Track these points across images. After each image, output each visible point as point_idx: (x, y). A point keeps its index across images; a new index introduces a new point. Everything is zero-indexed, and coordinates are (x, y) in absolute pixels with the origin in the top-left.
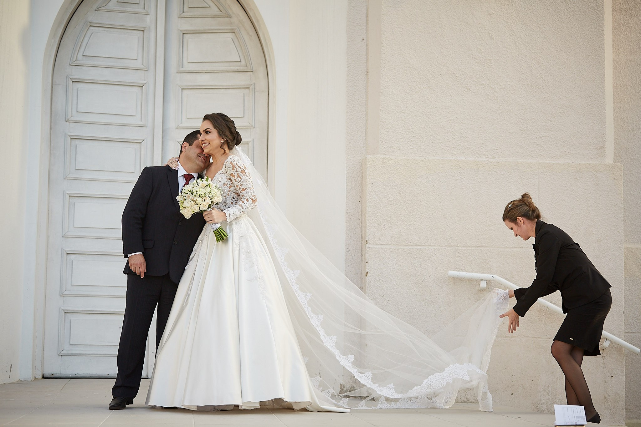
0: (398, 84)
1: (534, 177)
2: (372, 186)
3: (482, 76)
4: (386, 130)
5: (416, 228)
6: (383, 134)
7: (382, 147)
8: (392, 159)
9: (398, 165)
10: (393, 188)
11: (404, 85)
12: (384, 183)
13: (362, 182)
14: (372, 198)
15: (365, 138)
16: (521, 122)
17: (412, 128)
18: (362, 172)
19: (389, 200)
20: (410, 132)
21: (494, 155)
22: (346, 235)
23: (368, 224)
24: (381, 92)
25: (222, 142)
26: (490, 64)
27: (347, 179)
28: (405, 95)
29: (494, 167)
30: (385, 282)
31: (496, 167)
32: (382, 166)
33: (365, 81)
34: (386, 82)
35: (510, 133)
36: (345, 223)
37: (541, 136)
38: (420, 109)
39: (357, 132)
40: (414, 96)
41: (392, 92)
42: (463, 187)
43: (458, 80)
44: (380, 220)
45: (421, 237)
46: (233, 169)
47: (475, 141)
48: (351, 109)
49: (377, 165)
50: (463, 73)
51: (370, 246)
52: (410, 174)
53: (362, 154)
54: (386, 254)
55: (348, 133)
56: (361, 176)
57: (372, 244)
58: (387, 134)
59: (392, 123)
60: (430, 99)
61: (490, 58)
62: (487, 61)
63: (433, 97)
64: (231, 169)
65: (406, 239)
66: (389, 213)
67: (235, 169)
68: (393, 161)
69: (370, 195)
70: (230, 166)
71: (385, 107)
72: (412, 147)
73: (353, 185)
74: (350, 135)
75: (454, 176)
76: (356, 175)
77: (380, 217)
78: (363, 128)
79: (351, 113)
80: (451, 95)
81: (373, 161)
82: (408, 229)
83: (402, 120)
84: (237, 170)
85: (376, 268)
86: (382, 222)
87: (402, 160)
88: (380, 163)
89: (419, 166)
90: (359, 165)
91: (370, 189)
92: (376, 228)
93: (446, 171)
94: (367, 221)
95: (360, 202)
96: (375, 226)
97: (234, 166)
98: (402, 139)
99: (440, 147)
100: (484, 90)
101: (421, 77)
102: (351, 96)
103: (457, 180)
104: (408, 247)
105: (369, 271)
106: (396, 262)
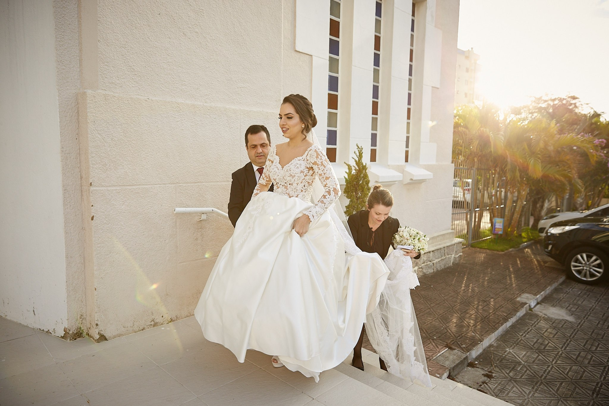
0: (117, 15)
1: (237, 121)
2: (94, 124)
3: (196, 24)
4: (106, 64)
5: (142, 168)
6: (103, 68)
7: (102, 82)
8: (115, 97)
9: (122, 104)
10: (118, 127)
11: (123, 18)
12: (108, 121)
13: (78, 118)
14: (95, 137)
15: (79, 69)
16: (226, 72)
17: (134, 66)
18: (78, 107)
19: (113, 139)
20: (131, 69)
21: (207, 100)
22: (62, 175)
23: (91, 165)
24: (99, 20)
25: (303, 127)
26: (202, 14)
27: (60, 114)
28: (125, 29)
29: (208, 111)
30: (112, 224)
31: (209, 111)
32: (104, 103)
33: (76, 4)
34: (104, 11)
35: (218, 81)
36: (61, 163)
37: (241, 86)
38: (140, 46)
39: (70, 62)
40: (134, 31)
41: (111, 22)
42: (183, 129)
43: (175, 23)
44: (104, 160)
45: (147, 176)
46: (317, 157)
47: (191, 86)
48: (61, 34)
49: (99, 101)
50: (180, 18)
51: (95, 188)
52: (134, 113)
53: (76, 87)
54: (113, 196)
55: (58, 62)
56: (76, 111)
57: (97, 186)
58: (108, 69)
59: (113, 57)
60: (150, 38)
61: (203, 8)
62: (201, 10)
63: (153, 36)
64: (315, 157)
65: (133, 179)
66: (114, 153)
67: (320, 157)
68: (116, 98)
69: (92, 134)
70: (314, 154)
71: (103, 38)
72: (133, 86)
73: (67, 121)
74: (61, 64)
75: (175, 118)
76: (70, 110)
77: (105, 158)
78: (76, 58)
79: (62, 39)
80: (169, 37)
81: (94, 97)
82: (134, 169)
83: (123, 56)
84: (321, 158)
85: (103, 211)
86: (106, 163)
87: (125, 98)
88: (102, 99)
89: (142, 106)
90: (73, 99)
91: (92, 128)
92: (100, 170)
93: (168, 112)
94: (91, 163)
95: (77, 140)
96: (99, 167)
97: (318, 154)
98: (124, 76)
99: (161, 88)
100: (198, 38)
101: (141, 12)
102: (60, 18)
103: (177, 121)
104: (134, 187)
105: (95, 215)
106: (123, 203)
